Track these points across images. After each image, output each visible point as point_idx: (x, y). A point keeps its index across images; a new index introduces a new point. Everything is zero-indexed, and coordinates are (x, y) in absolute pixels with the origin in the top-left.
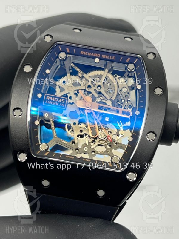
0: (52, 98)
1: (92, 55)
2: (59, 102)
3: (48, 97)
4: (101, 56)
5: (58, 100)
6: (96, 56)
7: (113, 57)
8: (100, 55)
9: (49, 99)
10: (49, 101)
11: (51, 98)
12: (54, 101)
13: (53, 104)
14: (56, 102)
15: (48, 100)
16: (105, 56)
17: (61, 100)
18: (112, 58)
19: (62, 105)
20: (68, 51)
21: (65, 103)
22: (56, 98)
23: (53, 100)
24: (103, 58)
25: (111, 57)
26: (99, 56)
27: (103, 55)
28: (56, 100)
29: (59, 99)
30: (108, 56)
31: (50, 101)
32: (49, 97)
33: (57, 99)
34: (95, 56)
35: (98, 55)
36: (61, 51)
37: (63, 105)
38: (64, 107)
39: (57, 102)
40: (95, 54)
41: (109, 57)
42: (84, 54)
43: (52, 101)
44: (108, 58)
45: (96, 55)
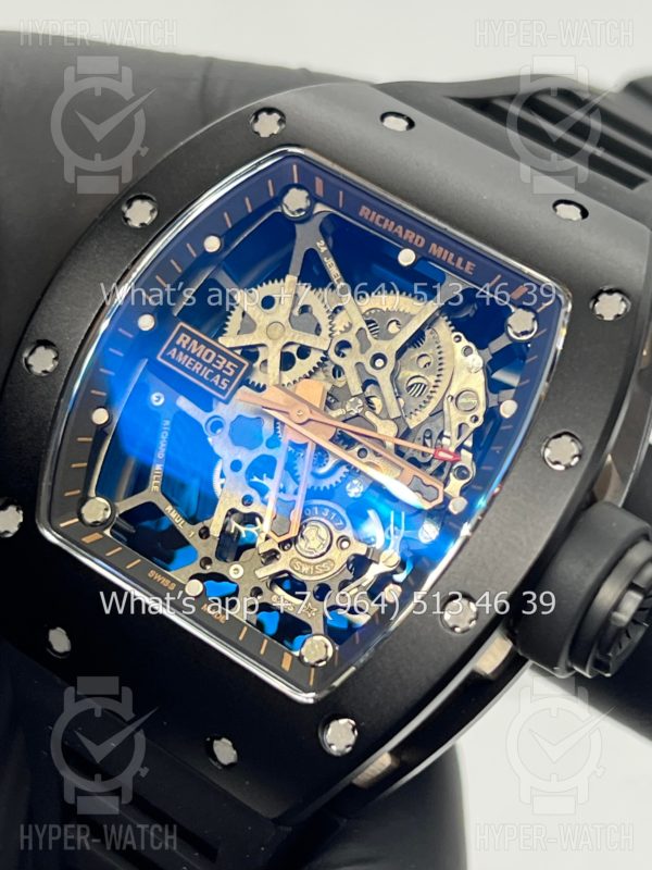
0: (198, 345)
1: (396, 230)
2: (214, 365)
3: (185, 339)
4: (427, 246)
5: (217, 358)
6: (411, 241)
7: (469, 263)
8: (423, 240)
9: (187, 345)
10: (181, 353)
11: (195, 342)
12: (200, 360)
13: (192, 367)
14: (205, 364)
15: (179, 348)
16: (441, 249)
17: (225, 361)
18: (464, 265)
19: (220, 383)
20: (319, 191)
21: (232, 379)
22: (209, 350)
23: (198, 355)
24: (431, 254)
25: (460, 260)
26: (421, 245)
27: (434, 245)
28: (208, 357)
29: (220, 356)
30: (452, 255)
31: (185, 352)
32: (189, 338)
33: (214, 354)
34: (405, 238)
35: (418, 237)
36: (296, 181)
37: (223, 383)
38: (223, 392)
39: (209, 366)
40: (408, 231)
41: (455, 260)
42: (371, 219)
43: (194, 356)
44: (450, 260)
45: (410, 235)
